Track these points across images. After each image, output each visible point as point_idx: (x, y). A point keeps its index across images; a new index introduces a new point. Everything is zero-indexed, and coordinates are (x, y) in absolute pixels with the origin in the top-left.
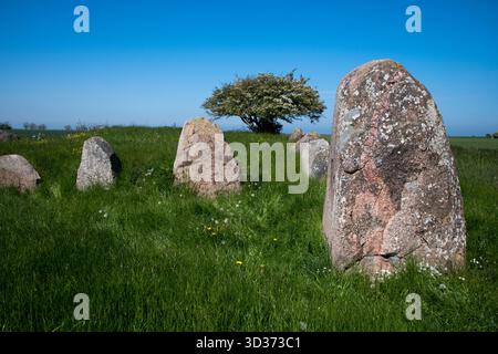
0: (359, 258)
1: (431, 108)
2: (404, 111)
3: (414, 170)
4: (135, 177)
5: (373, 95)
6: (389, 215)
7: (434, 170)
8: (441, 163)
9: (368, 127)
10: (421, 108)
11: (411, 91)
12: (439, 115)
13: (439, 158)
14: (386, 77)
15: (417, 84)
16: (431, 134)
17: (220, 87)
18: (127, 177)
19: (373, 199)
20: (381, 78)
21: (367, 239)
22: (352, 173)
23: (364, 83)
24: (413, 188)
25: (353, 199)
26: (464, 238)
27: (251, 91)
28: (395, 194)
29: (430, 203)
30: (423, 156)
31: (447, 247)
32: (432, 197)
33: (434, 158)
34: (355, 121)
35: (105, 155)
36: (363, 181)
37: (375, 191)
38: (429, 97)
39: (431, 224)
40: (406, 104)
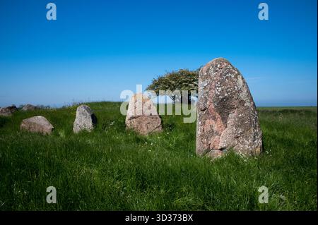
0: (208, 151)
1: (240, 79)
2: (227, 81)
3: (233, 108)
4: (105, 126)
5: (213, 74)
6: (222, 130)
7: (242, 108)
8: (245, 105)
9: (210, 89)
10: (235, 80)
11: (230, 72)
12: (244, 82)
13: (245, 102)
14: (219, 66)
15: (233, 68)
16: (240, 91)
17: (156, 78)
18: (100, 127)
19: (214, 122)
20: (216, 66)
21: (212, 141)
22: (203, 110)
23: (209, 69)
24: (232, 117)
25: (204, 123)
26: (260, 141)
27: (175, 80)
28: (224, 120)
29: (240, 123)
30: (237, 101)
31: (250, 145)
32: (242, 121)
33: (242, 102)
34: (205, 87)
35: (88, 114)
36: (208, 114)
37: (215, 119)
38: (239, 74)
39: (241, 133)
40: (227, 78)
